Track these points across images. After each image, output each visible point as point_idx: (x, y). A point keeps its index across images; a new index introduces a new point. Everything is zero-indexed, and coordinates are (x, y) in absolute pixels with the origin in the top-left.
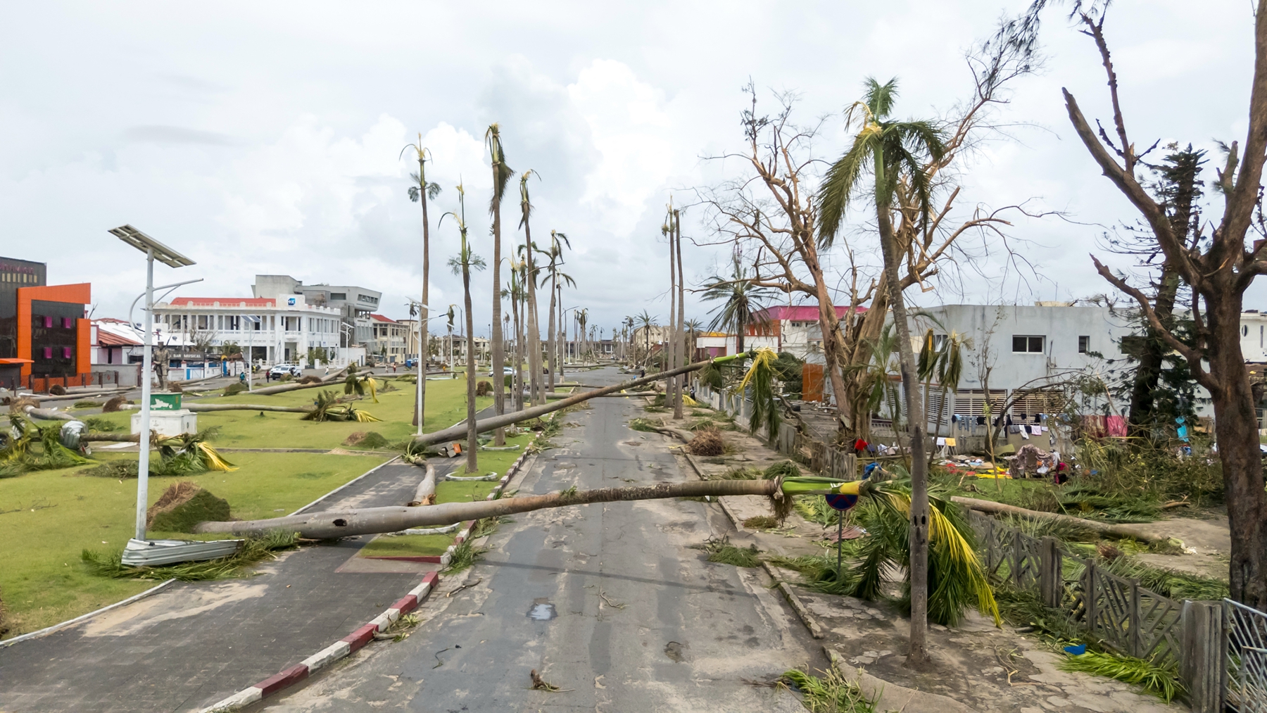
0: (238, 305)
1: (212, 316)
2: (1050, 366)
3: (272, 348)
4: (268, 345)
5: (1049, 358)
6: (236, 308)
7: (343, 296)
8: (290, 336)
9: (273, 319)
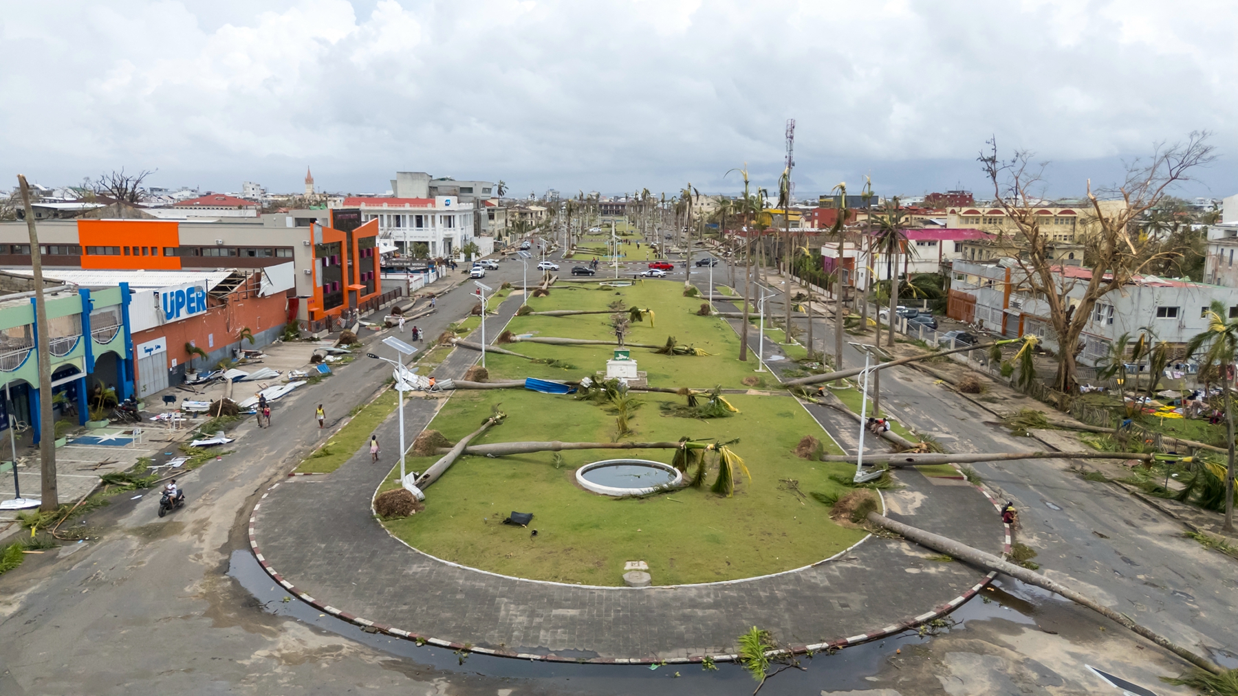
0: (404, 206)
1: (382, 216)
2: (1181, 327)
3: (434, 243)
4: (430, 240)
5: (1181, 322)
6: (402, 209)
7: (470, 190)
8: (448, 232)
9: (433, 217)
